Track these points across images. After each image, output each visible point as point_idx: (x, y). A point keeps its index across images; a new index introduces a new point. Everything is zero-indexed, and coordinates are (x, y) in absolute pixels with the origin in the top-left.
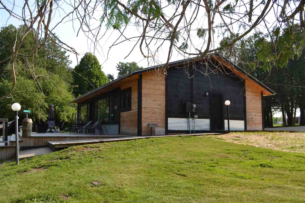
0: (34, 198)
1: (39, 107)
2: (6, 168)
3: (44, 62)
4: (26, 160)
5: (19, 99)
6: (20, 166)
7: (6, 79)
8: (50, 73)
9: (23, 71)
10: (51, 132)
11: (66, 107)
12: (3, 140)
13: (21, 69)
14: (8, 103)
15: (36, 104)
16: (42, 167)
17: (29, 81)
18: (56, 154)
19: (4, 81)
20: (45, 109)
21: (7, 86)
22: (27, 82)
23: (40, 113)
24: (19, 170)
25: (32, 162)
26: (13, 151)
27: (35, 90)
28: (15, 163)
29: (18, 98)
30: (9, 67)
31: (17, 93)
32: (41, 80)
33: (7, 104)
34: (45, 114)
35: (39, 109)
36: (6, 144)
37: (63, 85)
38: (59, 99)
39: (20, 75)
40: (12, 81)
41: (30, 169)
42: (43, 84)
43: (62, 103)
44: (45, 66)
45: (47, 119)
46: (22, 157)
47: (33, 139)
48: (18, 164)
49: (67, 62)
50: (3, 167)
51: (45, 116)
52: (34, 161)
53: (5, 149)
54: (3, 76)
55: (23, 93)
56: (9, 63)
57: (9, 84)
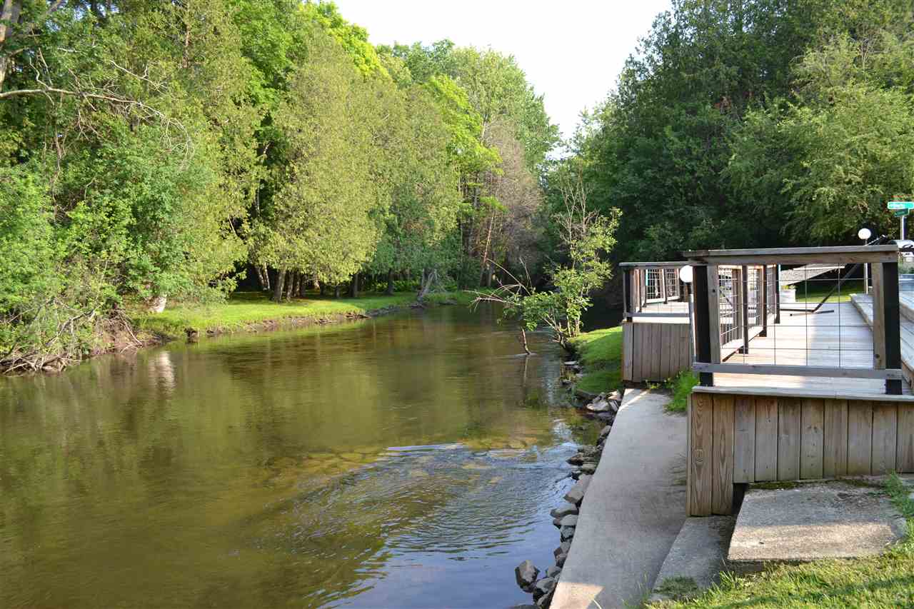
5: (856, 166)
7: (803, 105)
9: (859, 65)
12: (878, 367)
13: (852, 61)
14: (819, 183)
17: (887, 95)
19: (799, 112)
21: (811, 128)
22: (882, 102)
29: (852, 164)
30: (811, 61)
31: (848, 145)
33: (816, 187)
36: (893, 386)
40: (824, 107)
53: (892, 415)
54: (795, 97)
55: (869, 142)
56: (810, 50)
57: (816, 120)
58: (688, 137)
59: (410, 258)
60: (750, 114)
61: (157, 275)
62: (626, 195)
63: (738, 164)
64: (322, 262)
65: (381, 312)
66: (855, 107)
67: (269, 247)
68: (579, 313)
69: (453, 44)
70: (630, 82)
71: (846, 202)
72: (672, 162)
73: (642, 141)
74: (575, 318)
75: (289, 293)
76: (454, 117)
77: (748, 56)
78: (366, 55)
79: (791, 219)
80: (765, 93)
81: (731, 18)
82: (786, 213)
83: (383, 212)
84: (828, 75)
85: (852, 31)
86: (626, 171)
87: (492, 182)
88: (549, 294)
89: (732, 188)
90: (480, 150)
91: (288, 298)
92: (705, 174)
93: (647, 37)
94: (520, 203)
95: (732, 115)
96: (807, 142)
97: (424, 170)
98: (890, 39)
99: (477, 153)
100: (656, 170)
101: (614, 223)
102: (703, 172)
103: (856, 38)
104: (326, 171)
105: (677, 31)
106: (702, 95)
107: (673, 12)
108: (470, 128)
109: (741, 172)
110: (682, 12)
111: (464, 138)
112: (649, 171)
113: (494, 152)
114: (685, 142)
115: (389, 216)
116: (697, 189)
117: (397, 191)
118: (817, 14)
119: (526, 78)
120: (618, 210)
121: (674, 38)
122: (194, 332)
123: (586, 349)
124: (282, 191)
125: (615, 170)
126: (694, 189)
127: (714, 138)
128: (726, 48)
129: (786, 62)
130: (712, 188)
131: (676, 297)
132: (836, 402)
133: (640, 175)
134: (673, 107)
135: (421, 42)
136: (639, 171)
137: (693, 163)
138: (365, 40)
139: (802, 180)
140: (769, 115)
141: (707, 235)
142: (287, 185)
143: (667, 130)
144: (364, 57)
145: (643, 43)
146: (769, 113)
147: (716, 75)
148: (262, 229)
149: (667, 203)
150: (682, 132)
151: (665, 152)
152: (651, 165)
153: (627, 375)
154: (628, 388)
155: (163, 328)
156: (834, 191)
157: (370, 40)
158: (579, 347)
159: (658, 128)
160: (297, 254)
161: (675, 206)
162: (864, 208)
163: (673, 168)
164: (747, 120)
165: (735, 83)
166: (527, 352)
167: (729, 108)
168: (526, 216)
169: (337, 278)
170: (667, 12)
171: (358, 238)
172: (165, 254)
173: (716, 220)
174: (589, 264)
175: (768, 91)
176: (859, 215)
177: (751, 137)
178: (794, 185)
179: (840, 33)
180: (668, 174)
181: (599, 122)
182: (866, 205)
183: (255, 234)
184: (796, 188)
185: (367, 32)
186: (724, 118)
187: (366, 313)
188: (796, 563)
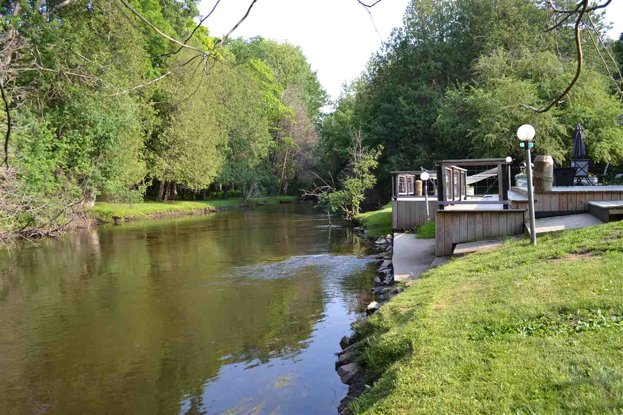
0: (596, 307)
1: (548, 133)
2: (514, 249)
3: (548, 38)
4: (549, 238)
5: (506, 122)
6: (540, 247)
7: (478, 87)
8: (565, 59)
9: (509, 65)
10: (580, 184)
11: (607, 129)
12: (500, 200)
13: (505, 63)
14: (487, 132)
15: (541, 129)
16: (588, 251)
17: (523, 84)
18: (612, 227)
19: (476, 91)
20: (559, 137)
21: (483, 101)
22: (520, 88)
23: (551, 148)
24: (541, 254)
25: (563, 241)
26: (519, 219)
27: (536, 100)
28: (528, 241)
29: (504, 122)
30: (483, 62)
31: (502, 111)
32: (546, 77)
33: (485, 134)
34: (561, 148)
35: (548, 139)
36: (506, 206)
37: (596, 81)
38: (590, 113)
39: (504, 75)
40: (490, 89)
41: (563, 253)
42: (552, 86)
43: (596, 122)
44: (553, 45)
45: (565, 160)
46: (541, 231)
47: (557, 196)
48: (535, 243)
49: (601, 28)
50: (508, 248)
51: (562, 153)
52: (566, 238)
53: (505, 216)
54: (473, 82)
55: (514, 110)
56: (482, 56)
57: (485, 96)
58: (412, 103)
59: (240, 175)
60: (449, 92)
61: (104, 182)
62: (377, 137)
63: (442, 121)
64: (190, 177)
65: (223, 208)
66: (506, 90)
67: (156, 167)
68: (358, 203)
69: (263, 39)
70: (377, 69)
71: (501, 143)
72: (403, 118)
73: (386, 105)
74: (357, 205)
75: (166, 197)
76: (264, 86)
77: (448, 56)
78: (208, 45)
79: (472, 152)
80: (457, 80)
81: (438, 33)
82: (469, 149)
83: (223, 146)
84: (492, 70)
85: (506, 45)
86: (376, 123)
87: (287, 128)
88: (344, 192)
89: (439, 134)
90: (281, 107)
91: (166, 200)
92: (423, 126)
93: (387, 42)
94: (305, 141)
95: (438, 91)
96: (480, 108)
97: (248, 119)
98: (526, 51)
99: (280, 109)
100: (394, 123)
101: (380, 153)
102: (421, 124)
103: (508, 50)
104: (191, 120)
105: (406, 40)
106: (420, 79)
107: (404, 29)
108: (275, 92)
109: (444, 125)
110: (409, 28)
111: (271, 99)
112: (390, 123)
113: (290, 109)
114: (411, 106)
115: (227, 148)
116: (418, 134)
117: (232, 133)
118: (486, 34)
119: (307, 61)
120: (381, 146)
121: (404, 44)
122: (119, 218)
123: (365, 220)
124: (165, 132)
125: (369, 122)
126: (416, 135)
127: (428, 105)
128: (435, 52)
129: (469, 61)
130: (426, 134)
131: (412, 193)
132: (487, 212)
133: (385, 126)
134: (404, 85)
135: (242, 37)
136: (384, 123)
137: (416, 119)
138: (207, 35)
139: (477, 130)
140: (459, 93)
141: (424, 161)
142: (168, 128)
143: (401, 99)
144: (207, 46)
145: (385, 46)
146: (459, 91)
147: (429, 68)
148: (152, 156)
149: (400, 142)
150: (409, 100)
151: (399, 112)
152: (391, 120)
153: (395, 226)
154: (395, 232)
155: (99, 216)
156: (495, 137)
157: (210, 35)
158: (361, 220)
159: (395, 97)
160: (175, 171)
161: (405, 144)
162: (511, 146)
163: (404, 122)
164: (447, 95)
165: (440, 72)
166: (330, 224)
167: (436, 86)
168: (309, 150)
169: (199, 186)
170: (400, 28)
171: (211, 162)
172: (108, 169)
173: (429, 153)
174: (364, 176)
175: (458, 78)
176: (508, 150)
177: (450, 105)
178: (473, 133)
179: (499, 46)
180: (401, 125)
181: (354, 90)
182: (512, 144)
183: (146, 159)
184: (474, 134)
185: (209, 30)
186: (433, 92)
187: (216, 209)
188: (473, 252)
